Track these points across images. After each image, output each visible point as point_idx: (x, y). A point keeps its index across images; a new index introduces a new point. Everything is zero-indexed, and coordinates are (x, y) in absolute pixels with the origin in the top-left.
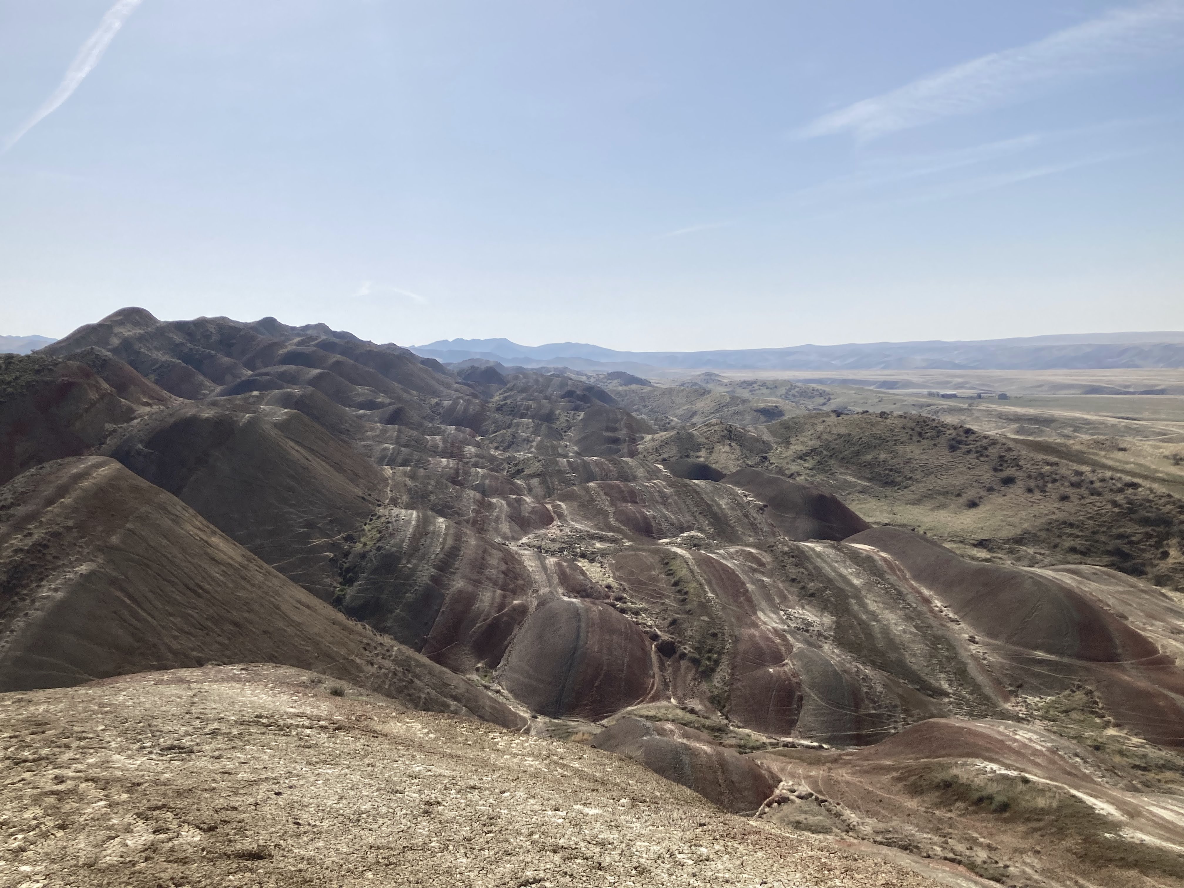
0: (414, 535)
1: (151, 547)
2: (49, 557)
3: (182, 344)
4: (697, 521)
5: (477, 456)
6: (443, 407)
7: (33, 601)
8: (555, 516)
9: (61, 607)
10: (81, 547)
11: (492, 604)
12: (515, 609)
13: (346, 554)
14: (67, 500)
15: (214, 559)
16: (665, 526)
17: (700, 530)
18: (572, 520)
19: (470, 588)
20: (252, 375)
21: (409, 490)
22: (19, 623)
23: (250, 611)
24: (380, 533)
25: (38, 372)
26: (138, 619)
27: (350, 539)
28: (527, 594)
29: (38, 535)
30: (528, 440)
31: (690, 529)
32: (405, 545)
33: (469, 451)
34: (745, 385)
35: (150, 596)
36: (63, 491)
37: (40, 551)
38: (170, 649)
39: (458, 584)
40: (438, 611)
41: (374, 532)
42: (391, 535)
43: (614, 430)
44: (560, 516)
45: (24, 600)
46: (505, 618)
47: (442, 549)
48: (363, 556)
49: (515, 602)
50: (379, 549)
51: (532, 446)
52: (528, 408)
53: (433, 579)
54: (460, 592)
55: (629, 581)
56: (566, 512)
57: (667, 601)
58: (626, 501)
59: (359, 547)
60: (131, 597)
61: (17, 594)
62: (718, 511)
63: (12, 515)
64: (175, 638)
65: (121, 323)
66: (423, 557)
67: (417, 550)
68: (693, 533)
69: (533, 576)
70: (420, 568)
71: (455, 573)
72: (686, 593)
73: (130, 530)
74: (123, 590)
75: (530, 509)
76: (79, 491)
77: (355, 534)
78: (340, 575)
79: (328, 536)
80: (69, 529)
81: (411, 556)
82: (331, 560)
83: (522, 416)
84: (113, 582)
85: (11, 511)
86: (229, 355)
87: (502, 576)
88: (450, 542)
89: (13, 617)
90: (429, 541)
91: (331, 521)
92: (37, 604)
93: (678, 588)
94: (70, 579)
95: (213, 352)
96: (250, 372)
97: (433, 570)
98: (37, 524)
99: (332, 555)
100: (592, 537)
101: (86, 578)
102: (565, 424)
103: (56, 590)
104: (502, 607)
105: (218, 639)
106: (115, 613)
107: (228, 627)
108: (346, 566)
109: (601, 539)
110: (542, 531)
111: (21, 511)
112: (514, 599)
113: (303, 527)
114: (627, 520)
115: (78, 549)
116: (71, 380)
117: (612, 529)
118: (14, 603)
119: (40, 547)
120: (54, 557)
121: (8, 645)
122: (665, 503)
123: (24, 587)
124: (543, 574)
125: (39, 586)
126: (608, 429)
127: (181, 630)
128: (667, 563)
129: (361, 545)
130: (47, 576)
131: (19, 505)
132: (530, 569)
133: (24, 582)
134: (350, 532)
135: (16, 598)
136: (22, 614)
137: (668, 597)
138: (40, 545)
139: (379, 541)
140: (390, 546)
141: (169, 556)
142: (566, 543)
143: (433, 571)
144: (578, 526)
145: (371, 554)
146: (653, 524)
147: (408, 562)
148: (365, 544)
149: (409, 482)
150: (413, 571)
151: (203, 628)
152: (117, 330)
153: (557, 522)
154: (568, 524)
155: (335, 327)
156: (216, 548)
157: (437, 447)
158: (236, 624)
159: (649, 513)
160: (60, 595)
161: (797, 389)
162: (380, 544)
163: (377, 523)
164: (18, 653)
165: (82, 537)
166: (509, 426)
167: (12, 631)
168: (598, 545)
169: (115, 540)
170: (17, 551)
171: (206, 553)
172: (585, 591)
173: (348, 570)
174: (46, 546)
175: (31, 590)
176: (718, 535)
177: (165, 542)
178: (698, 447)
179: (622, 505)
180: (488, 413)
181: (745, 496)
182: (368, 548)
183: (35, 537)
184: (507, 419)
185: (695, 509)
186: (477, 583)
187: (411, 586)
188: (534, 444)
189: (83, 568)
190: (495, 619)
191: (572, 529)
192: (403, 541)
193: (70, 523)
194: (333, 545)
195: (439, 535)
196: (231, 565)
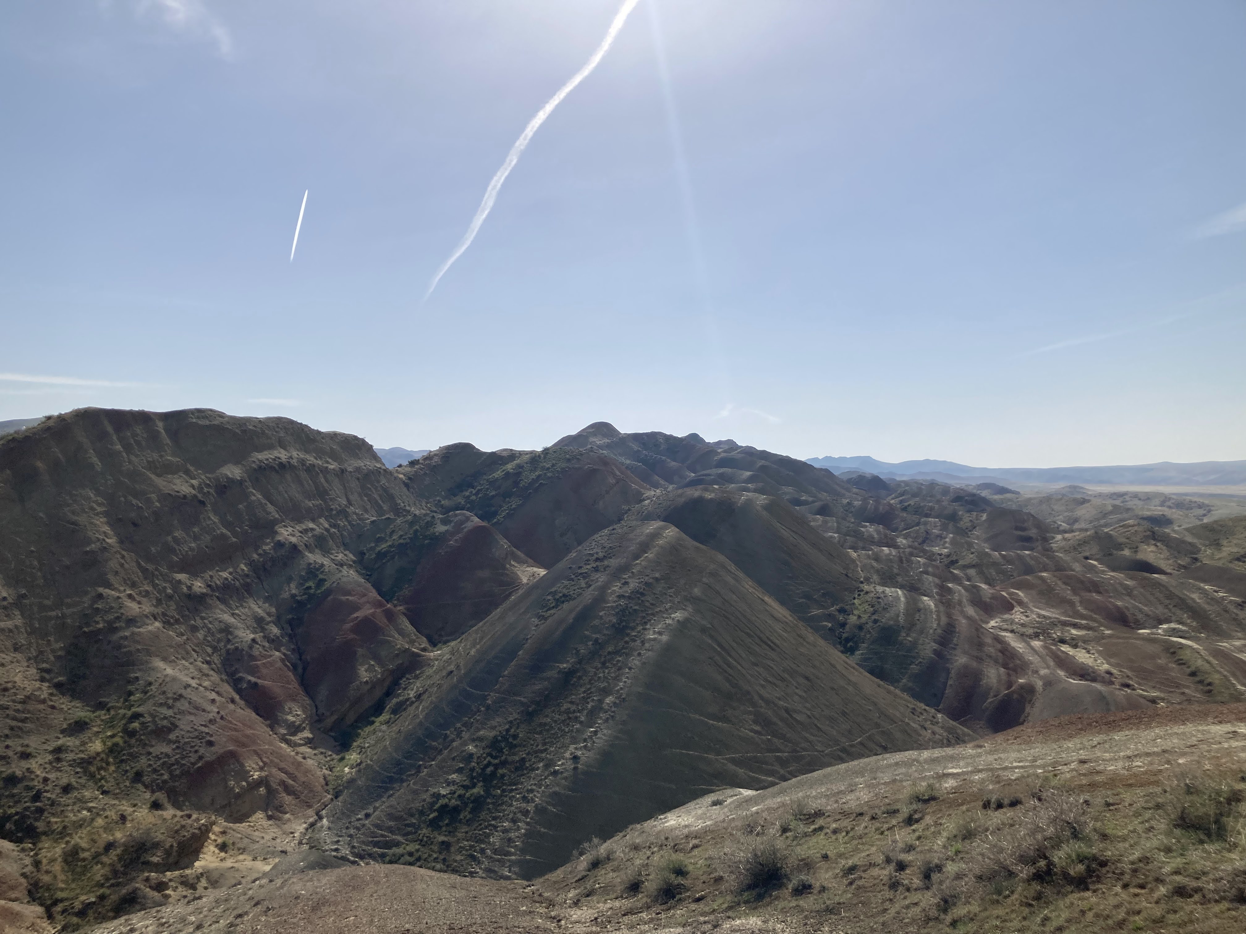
0: (907, 609)
1: (725, 600)
2: (647, 604)
3: (639, 451)
4: (1174, 614)
5: (910, 547)
6: (854, 507)
7: (643, 643)
8: (1015, 604)
9: (668, 650)
10: (671, 596)
11: (999, 681)
12: (1022, 687)
13: (843, 625)
14: (650, 555)
15: (773, 616)
16: (1140, 616)
17: (1180, 623)
18: (1034, 606)
19: (974, 664)
20: (695, 477)
21: (877, 571)
22: (635, 662)
23: (814, 667)
24: (872, 607)
25: (569, 460)
26: (729, 665)
27: (842, 611)
28: (1027, 674)
29: (633, 584)
30: (940, 537)
31: (1168, 621)
32: (901, 619)
33: (901, 542)
34: (1115, 497)
35: (734, 645)
36: (644, 547)
37: (639, 598)
38: (761, 697)
39: (961, 660)
40: (945, 684)
41: (866, 606)
42: (884, 609)
43: (1024, 529)
44: (1020, 603)
45: (635, 641)
46: (1015, 696)
47: (939, 624)
48: (860, 628)
49: (1020, 681)
50: (876, 621)
51: (946, 542)
52: (931, 509)
53: (935, 652)
54: (966, 667)
55: (1131, 669)
56: (1025, 600)
57: (1187, 691)
58: (1090, 591)
59: (853, 619)
60: (720, 645)
61: (628, 635)
62: (1194, 605)
63: (608, 566)
64: (763, 686)
65: (595, 434)
66: (922, 632)
67: (913, 625)
68: (1173, 625)
69: (1026, 657)
70: (920, 642)
71: (955, 649)
72: (1210, 684)
73: (706, 584)
74: (712, 637)
75: (990, 596)
76: (657, 548)
77: (847, 607)
78: (840, 643)
79: (823, 607)
80: (657, 579)
81: (910, 629)
82: (830, 629)
83: (927, 516)
84: (704, 630)
85: (606, 563)
86: (674, 460)
87: (1000, 654)
88: (944, 620)
89: (628, 655)
90: (923, 616)
91: (823, 594)
92: (647, 645)
93: (1197, 679)
94: (669, 624)
95: (664, 458)
96: (693, 475)
97: (933, 644)
98: (630, 574)
99: (830, 625)
100: (1065, 624)
101: (683, 624)
102: (969, 524)
103: (660, 633)
104: (1010, 685)
105: (797, 691)
106: (710, 658)
107: (802, 680)
108: (844, 635)
109: (1075, 626)
110: (1006, 616)
111: (614, 562)
112: (1017, 678)
113: (802, 598)
114: (1098, 609)
115: (669, 598)
116: (595, 467)
117: (1083, 617)
118: (627, 642)
119: (638, 595)
120: (652, 604)
121: (629, 681)
122: (1130, 595)
123: (633, 629)
124: (1037, 657)
125: (645, 629)
126: (1017, 528)
127: (766, 680)
128: (1174, 653)
129: (855, 618)
130: (650, 620)
131: (611, 558)
132: (1021, 651)
133: (632, 625)
134: (842, 605)
135: (627, 639)
136: (636, 653)
137: (1188, 687)
138: (637, 592)
139: (873, 614)
140: (886, 619)
141: (740, 609)
142: (1038, 628)
143: (935, 646)
144: (1043, 612)
145: (868, 626)
146: (1127, 613)
147: (908, 635)
148: (859, 617)
149: (875, 564)
150: (915, 644)
151: (783, 680)
152: (592, 439)
153: (1017, 608)
154: (1032, 612)
155: (742, 442)
156: (771, 606)
157: (873, 538)
158: (807, 678)
159: (1119, 603)
160: (664, 638)
161: (1173, 501)
162: (875, 617)
163: (868, 598)
164: (640, 690)
165: (670, 588)
166: (918, 524)
167: (630, 669)
168: (1074, 632)
169: (697, 591)
170: (620, 597)
171: (766, 610)
172: (1089, 675)
173: (847, 640)
174: (642, 594)
175: (639, 632)
176: (1203, 628)
177: (734, 597)
178: (1120, 547)
179: (1087, 595)
180: (896, 513)
181: (1216, 592)
182: (863, 620)
183: (632, 586)
184: (915, 518)
185: (1168, 602)
186: (980, 659)
187: (914, 658)
188: (947, 540)
189: (678, 615)
190: (1006, 695)
191: (1039, 616)
192: (898, 616)
193: (657, 575)
194: (829, 615)
195: (931, 612)
196: (786, 623)
